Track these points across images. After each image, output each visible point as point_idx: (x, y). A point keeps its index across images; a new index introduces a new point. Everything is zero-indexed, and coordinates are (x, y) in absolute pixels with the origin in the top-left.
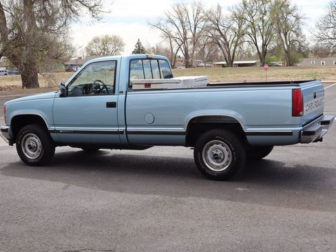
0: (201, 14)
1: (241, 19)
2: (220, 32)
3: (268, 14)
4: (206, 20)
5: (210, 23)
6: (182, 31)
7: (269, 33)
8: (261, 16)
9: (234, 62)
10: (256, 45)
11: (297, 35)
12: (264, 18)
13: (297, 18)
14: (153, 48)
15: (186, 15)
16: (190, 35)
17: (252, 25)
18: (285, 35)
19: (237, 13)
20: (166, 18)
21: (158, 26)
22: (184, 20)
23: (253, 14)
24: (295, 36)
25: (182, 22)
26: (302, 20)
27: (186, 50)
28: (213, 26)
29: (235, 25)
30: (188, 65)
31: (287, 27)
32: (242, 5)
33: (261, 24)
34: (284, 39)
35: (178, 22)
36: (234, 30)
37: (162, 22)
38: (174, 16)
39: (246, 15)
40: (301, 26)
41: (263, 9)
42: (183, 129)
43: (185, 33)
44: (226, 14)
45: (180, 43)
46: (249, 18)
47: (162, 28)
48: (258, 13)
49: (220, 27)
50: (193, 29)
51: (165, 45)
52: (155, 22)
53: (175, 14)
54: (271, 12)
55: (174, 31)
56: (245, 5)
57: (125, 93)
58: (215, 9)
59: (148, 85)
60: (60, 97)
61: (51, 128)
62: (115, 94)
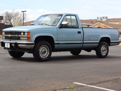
59: (88, 26)
60: (59, 28)
61: (56, 42)
62: (79, 28)
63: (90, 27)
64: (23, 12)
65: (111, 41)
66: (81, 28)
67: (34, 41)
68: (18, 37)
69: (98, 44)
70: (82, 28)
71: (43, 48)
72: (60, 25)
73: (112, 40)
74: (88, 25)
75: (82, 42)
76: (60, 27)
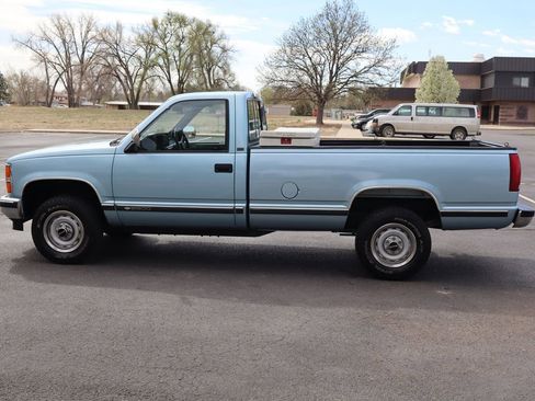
0: (92, 33)
1: (150, 45)
2: (120, 61)
3: (187, 41)
4: (99, 42)
5: (105, 46)
6: (63, 55)
7: (187, 68)
8: (178, 43)
9: (140, 103)
10: (170, 81)
11: (225, 72)
12: (182, 46)
13: (224, 50)
14: (15, 75)
15: (70, 32)
16: (75, 60)
17: (165, 54)
18: (209, 71)
19: (146, 36)
20: (40, 33)
21: (27, 44)
22: (68, 39)
23: (166, 40)
24: (221, 73)
25: (64, 41)
26: (230, 53)
27: (70, 81)
28: (110, 50)
29: (141, 52)
30: (72, 104)
31: (211, 60)
32: (152, 26)
33: (177, 53)
34: (207, 75)
35: (58, 42)
36: (139, 58)
37: (34, 38)
38: (53, 32)
39: (156, 40)
40: (229, 61)
41: (180, 34)
42: (344, 207)
43: (68, 58)
44: (128, 36)
45: (61, 70)
46: (160, 44)
47: (35, 47)
48: (173, 38)
49: (120, 53)
50: (80, 53)
51: (38, 73)
52: (24, 39)
53: (55, 29)
54: (190, 39)
55: (52, 54)
56: (156, 27)
57: (246, 150)
58: (113, 28)
59: (286, 139)
60: (126, 152)
61: (106, 202)
62: (228, 152)
63: (294, 143)
65: (444, 209)
66: (241, 149)
67: (22, 194)
69: (345, 218)
70: (249, 149)
74: (283, 138)
75: (241, 206)
76: (128, 148)
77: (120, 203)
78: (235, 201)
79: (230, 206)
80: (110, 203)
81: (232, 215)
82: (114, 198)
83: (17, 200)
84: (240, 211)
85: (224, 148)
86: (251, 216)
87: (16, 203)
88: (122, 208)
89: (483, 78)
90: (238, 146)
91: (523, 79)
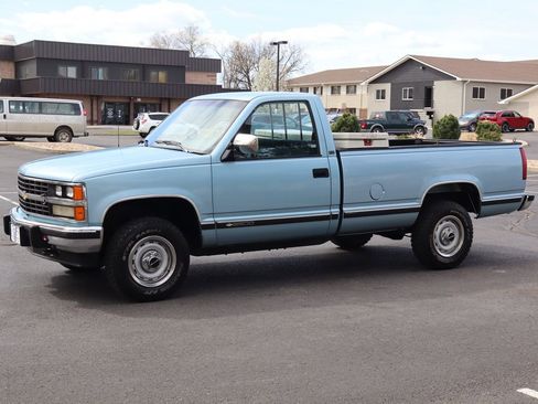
42: (418, 204)
57: (335, 154)
59: (368, 141)
60: (223, 161)
61: (205, 220)
62: (321, 156)
63: (375, 144)
64: (275, 44)
65: (484, 199)
66: (331, 153)
67: (102, 221)
68: (47, 204)
69: (417, 214)
70: (338, 152)
71: (148, 245)
72: (228, 148)
73: (487, 194)
74: (365, 140)
75: (336, 211)
76: (225, 156)
77: (220, 220)
78: (330, 207)
79: (326, 212)
80: (209, 220)
81: (327, 222)
82: (213, 215)
83: (100, 228)
84: (334, 217)
85: (316, 153)
86: (344, 220)
87: (98, 232)
88: (223, 226)
89: (18, 65)
90: (329, 150)
91: (69, 68)
